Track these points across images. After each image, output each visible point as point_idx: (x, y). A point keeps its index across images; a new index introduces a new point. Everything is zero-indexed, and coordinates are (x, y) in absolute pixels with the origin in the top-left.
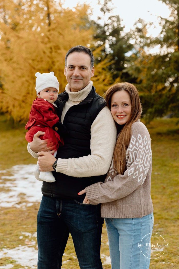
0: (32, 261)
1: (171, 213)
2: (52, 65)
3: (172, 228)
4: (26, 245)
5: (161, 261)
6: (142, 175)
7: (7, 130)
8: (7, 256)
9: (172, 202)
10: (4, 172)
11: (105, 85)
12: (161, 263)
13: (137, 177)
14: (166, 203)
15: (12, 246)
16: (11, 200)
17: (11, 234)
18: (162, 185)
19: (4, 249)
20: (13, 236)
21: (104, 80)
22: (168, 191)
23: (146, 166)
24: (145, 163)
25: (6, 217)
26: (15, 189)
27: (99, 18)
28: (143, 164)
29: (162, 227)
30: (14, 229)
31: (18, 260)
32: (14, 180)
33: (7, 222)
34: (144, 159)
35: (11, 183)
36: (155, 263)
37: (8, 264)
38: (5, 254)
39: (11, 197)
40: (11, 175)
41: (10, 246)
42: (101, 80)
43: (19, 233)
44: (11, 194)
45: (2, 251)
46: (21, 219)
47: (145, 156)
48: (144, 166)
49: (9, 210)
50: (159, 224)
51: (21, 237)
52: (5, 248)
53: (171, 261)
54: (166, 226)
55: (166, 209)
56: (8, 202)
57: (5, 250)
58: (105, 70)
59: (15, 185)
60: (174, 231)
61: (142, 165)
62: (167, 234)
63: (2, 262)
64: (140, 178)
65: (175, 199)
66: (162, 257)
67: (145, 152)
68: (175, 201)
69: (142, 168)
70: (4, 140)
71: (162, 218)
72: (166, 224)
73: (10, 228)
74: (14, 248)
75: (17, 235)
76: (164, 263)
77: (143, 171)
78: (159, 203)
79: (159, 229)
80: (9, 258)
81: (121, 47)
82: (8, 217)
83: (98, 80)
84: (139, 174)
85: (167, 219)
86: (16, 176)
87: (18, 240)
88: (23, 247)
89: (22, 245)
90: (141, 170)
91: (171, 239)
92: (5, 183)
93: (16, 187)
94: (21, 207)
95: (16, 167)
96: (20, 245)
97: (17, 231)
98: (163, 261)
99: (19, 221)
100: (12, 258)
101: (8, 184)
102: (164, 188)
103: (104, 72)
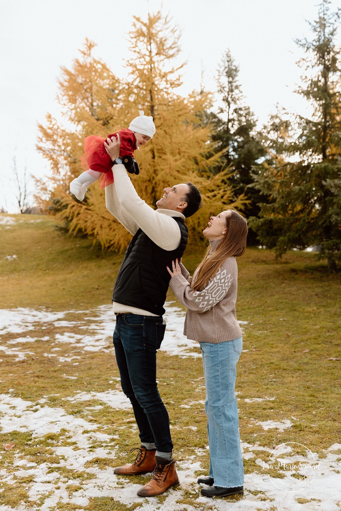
0: (124, 404)
1: (291, 363)
2: (154, 175)
3: (290, 379)
4: (117, 389)
5: (269, 409)
6: (206, 303)
7: (90, 259)
8: (96, 398)
9: (295, 352)
10: (87, 312)
11: (224, 203)
12: (269, 411)
13: (200, 302)
14: (287, 353)
15: (101, 390)
16: (97, 343)
17: (99, 378)
18: (287, 332)
19: (91, 392)
20: (101, 380)
21: (222, 197)
22: (293, 340)
23: (213, 296)
24: (213, 294)
25: (91, 361)
26: (102, 331)
27: (222, 111)
28: (211, 293)
29: (278, 378)
30: (102, 373)
31: (108, 402)
32: (101, 322)
33: (93, 367)
34: (214, 290)
35: (97, 325)
36: (262, 410)
37: (97, 405)
38: (93, 396)
39: (98, 340)
40: (96, 316)
41: (99, 390)
42: (219, 196)
43: (109, 378)
44: (97, 337)
45: (89, 394)
46: (111, 364)
47: (217, 287)
48: (212, 296)
49: (95, 354)
50: (275, 374)
51: (111, 382)
52: (93, 391)
53: (281, 409)
54: (283, 377)
55: (287, 359)
56: (94, 346)
57: (93, 393)
58: (225, 183)
59: (101, 328)
60: (291, 382)
61: (210, 295)
62: (283, 384)
63: (91, 403)
64: (203, 304)
65: (300, 349)
66: (272, 405)
67: (218, 284)
68: (299, 351)
69: (209, 297)
70: (85, 273)
71: (280, 368)
72: (283, 374)
73: (98, 372)
74: (104, 391)
75: (107, 380)
76: (272, 410)
77: (208, 301)
78: (279, 352)
79: (274, 380)
80: (98, 400)
81: (249, 151)
82: (95, 361)
83: (215, 196)
84: (203, 300)
85: (285, 369)
86: (102, 317)
87: (107, 385)
88: (114, 391)
89: (112, 389)
90: (207, 298)
91: (286, 389)
92: (89, 325)
93: (103, 329)
94: (110, 352)
95: (102, 307)
96: (110, 389)
97: (106, 375)
98: (272, 409)
99: (109, 366)
100: (101, 400)
101: (93, 326)
102: (288, 336)
103: (223, 186)
